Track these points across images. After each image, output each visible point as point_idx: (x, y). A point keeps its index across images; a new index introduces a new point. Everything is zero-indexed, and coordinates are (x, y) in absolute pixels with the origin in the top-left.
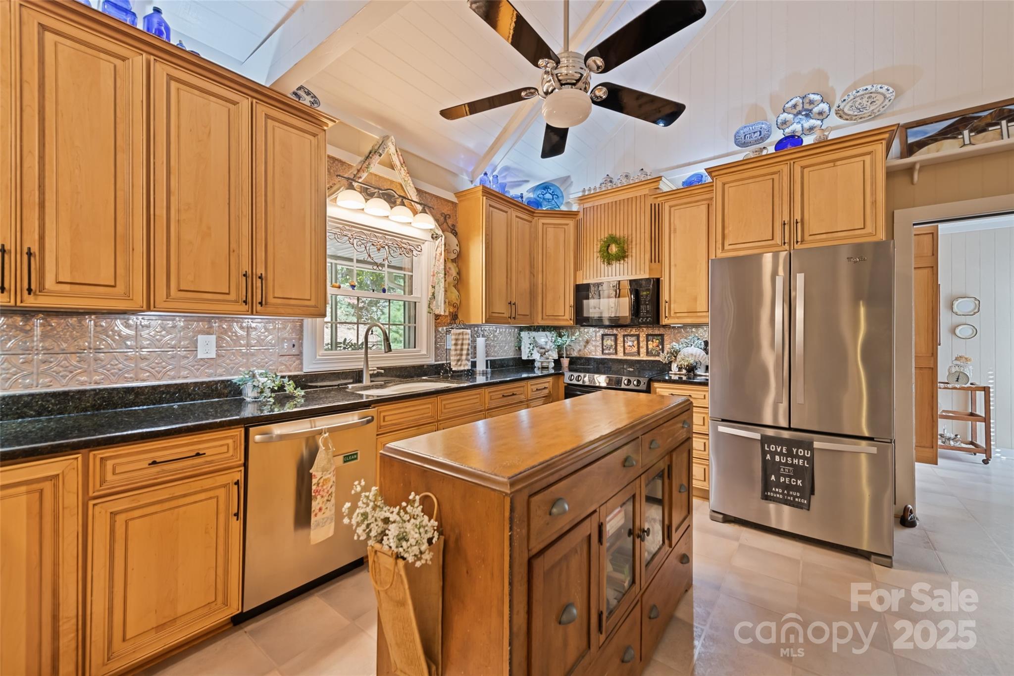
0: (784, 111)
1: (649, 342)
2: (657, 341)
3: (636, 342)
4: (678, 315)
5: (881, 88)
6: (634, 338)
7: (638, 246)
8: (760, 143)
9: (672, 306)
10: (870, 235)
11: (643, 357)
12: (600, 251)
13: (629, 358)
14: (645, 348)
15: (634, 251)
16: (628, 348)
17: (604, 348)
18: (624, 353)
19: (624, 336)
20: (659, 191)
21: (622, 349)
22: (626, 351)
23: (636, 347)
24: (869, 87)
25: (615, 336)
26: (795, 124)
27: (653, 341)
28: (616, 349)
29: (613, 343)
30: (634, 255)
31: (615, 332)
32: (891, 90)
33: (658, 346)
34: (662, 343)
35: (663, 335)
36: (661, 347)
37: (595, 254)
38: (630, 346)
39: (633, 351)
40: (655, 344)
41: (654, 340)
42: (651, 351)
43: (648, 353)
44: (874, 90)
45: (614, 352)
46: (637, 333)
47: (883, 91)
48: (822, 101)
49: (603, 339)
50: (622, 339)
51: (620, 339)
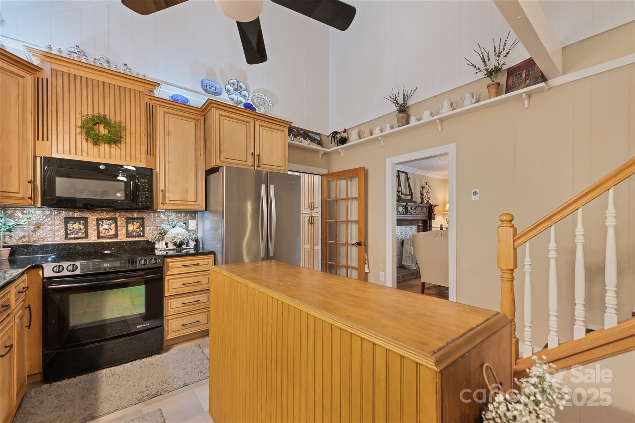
0: (229, 84)
1: (129, 225)
2: (138, 224)
3: (113, 225)
4: (172, 202)
5: (267, 99)
6: (111, 222)
7: (133, 136)
8: (216, 95)
9: (167, 195)
10: (284, 170)
11: (122, 238)
12: (81, 127)
13: (104, 241)
14: (124, 230)
15: (128, 138)
16: (104, 231)
17: (69, 232)
18: (99, 237)
19: (98, 220)
20: (152, 94)
21: (95, 233)
22: (101, 234)
23: (114, 229)
24: (263, 95)
25: (85, 219)
26: (234, 95)
27: (133, 224)
28: (86, 232)
29: (82, 227)
30: (128, 142)
31: (84, 215)
32: (271, 102)
33: (139, 228)
34: (143, 225)
35: (144, 218)
36: (141, 229)
37: (73, 128)
38: (106, 229)
39: (110, 234)
40: (135, 227)
41: (135, 223)
42: (132, 232)
43: (128, 235)
44: (264, 98)
45: (84, 236)
46: (114, 216)
47: (268, 100)
48: (246, 90)
49: (66, 223)
50: (95, 223)
51: (92, 223)
